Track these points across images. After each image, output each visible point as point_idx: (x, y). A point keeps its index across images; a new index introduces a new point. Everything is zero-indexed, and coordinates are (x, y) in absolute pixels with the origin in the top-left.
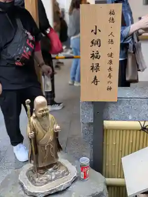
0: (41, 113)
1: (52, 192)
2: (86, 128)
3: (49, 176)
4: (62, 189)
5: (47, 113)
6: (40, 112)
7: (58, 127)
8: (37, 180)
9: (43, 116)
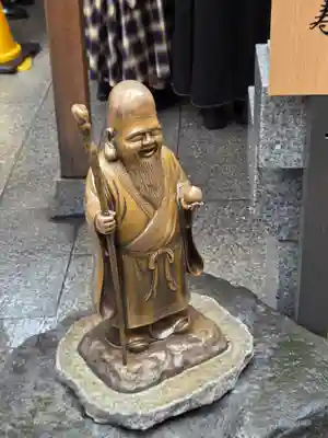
0: (138, 144)
1: (179, 412)
2: (270, 187)
3: (161, 356)
4: (210, 398)
5: (156, 143)
6: (131, 139)
7: (194, 192)
8: (123, 370)
9: (143, 152)
